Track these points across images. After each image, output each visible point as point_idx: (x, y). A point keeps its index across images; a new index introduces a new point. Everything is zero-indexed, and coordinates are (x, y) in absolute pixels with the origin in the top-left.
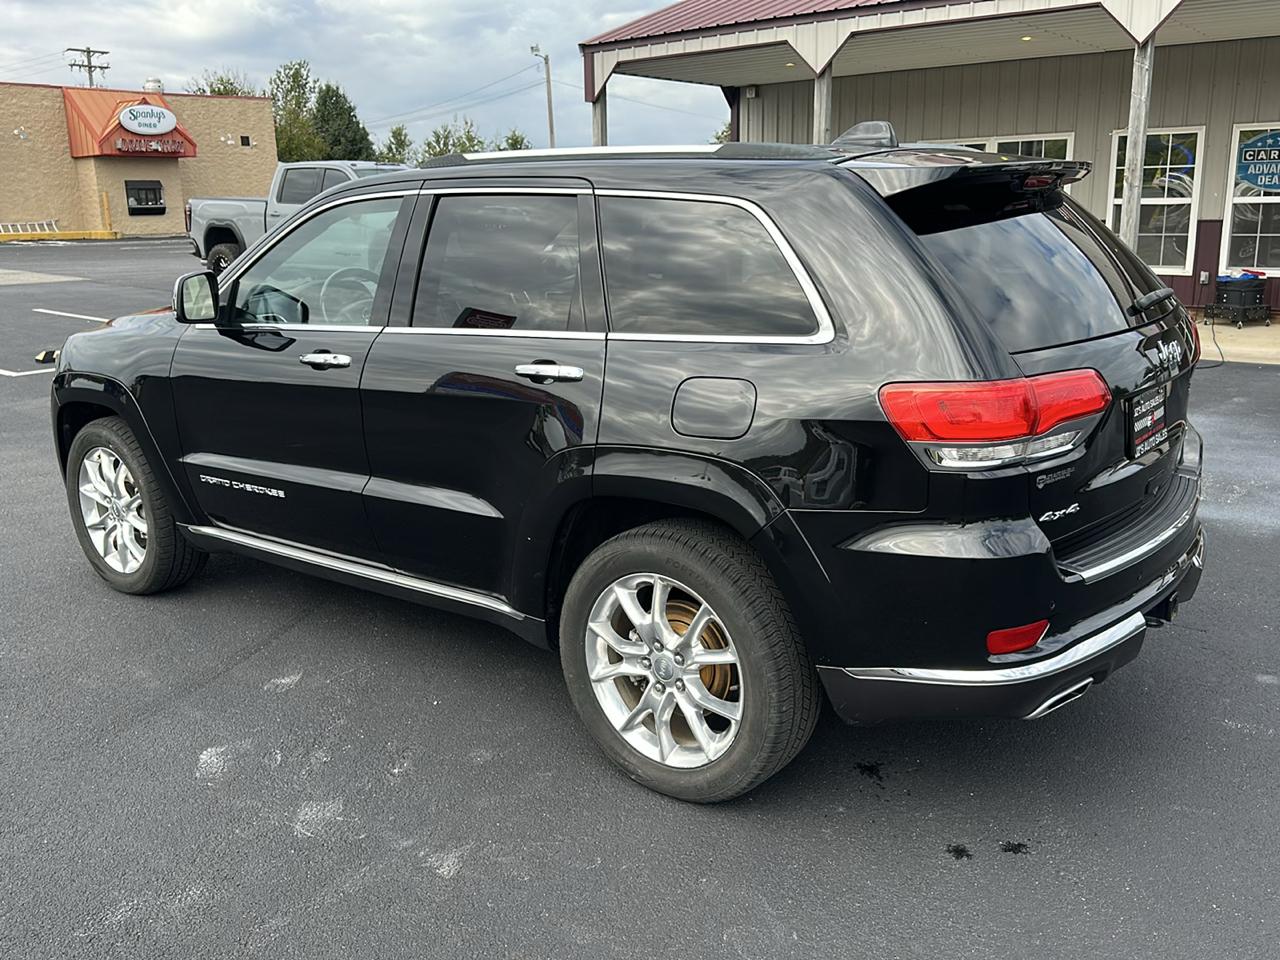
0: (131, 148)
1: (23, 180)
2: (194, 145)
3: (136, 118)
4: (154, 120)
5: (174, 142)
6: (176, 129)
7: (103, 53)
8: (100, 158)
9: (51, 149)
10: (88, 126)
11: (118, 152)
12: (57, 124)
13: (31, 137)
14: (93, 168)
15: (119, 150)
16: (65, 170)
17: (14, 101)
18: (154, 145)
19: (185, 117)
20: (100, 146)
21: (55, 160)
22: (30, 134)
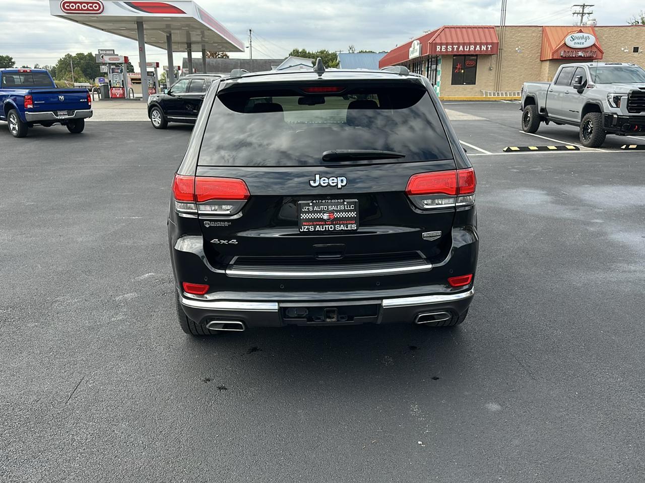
0: (567, 55)
1: (515, 72)
2: (602, 53)
3: (574, 40)
4: (583, 41)
5: (591, 51)
6: (594, 45)
7: (591, 6)
8: (552, 60)
9: (531, 57)
10: (550, 45)
11: (561, 58)
12: (537, 44)
13: (523, 51)
14: (548, 66)
15: (562, 56)
16: (535, 67)
17: (519, 34)
18: (580, 54)
19: (604, 38)
20: (553, 55)
21: (531, 62)
22: (523, 50)
